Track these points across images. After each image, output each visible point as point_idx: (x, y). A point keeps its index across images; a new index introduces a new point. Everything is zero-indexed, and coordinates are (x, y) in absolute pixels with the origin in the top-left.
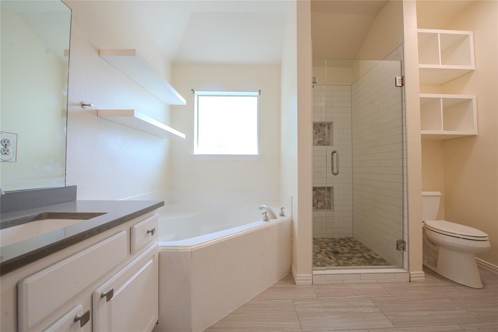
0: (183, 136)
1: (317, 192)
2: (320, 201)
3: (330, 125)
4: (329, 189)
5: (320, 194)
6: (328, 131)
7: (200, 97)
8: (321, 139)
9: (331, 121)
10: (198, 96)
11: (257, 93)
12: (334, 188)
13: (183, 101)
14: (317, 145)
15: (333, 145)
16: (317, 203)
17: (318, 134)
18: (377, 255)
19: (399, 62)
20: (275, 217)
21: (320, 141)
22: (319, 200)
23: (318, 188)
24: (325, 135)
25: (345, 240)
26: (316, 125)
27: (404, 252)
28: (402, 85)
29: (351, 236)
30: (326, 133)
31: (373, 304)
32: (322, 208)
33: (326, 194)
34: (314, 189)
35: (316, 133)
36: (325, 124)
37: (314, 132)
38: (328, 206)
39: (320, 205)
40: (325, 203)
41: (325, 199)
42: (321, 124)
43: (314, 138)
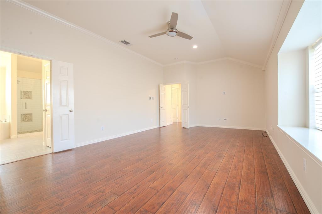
3: (31, 92)
4: (31, 114)
5: (27, 116)
8: (27, 97)
12: (33, 114)
14: (25, 99)
15: (32, 99)
20: (2, 122)
23: (26, 114)
24: (29, 95)
25: (37, 130)
26: (25, 92)
32: (27, 121)
33: (30, 116)
34: (24, 115)
35: (25, 94)
36: (29, 92)
37: (24, 94)
38: (30, 120)
39: (26, 120)
40: (29, 119)
41: (29, 118)
42: (27, 92)
43: (24, 96)
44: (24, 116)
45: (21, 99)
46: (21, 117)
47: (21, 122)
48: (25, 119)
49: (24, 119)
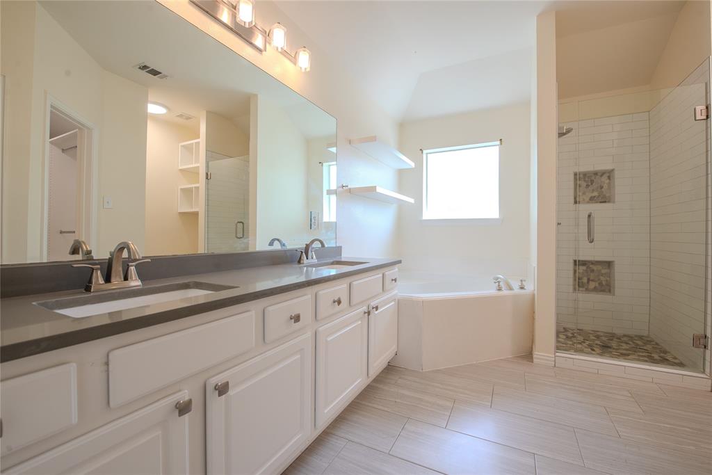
0: (412, 201)
1: (587, 268)
2: (593, 281)
3: (609, 174)
4: (609, 264)
5: (593, 271)
6: (608, 181)
7: (429, 155)
8: (595, 194)
9: (611, 168)
10: (427, 154)
11: (498, 143)
12: (616, 263)
13: (412, 165)
14: (588, 202)
15: (614, 202)
16: (588, 282)
17: (590, 188)
18: (675, 358)
19: (704, 84)
20: (511, 289)
21: (595, 197)
22: (592, 278)
23: (589, 262)
24: (602, 187)
25: (632, 337)
26: (588, 175)
27: (707, 351)
28: (707, 117)
29: (646, 333)
30: (605, 186)
31: (630, 395)
32: (595, 290)
33: (603, 271)
34: (584, 263)
35: (588, 186)
36: (603, 173)
37: (584, 184)
38: (606, 287)
39: (592, 285)
40: (601, 284)
41: (602, 278)
42: (596, 174)
43: (584, 193)
44: (584, 268)
45: (576, 202)
46: (575, 272)
47: (575, 289)
48: (589, 280)
49: (585, 280)
